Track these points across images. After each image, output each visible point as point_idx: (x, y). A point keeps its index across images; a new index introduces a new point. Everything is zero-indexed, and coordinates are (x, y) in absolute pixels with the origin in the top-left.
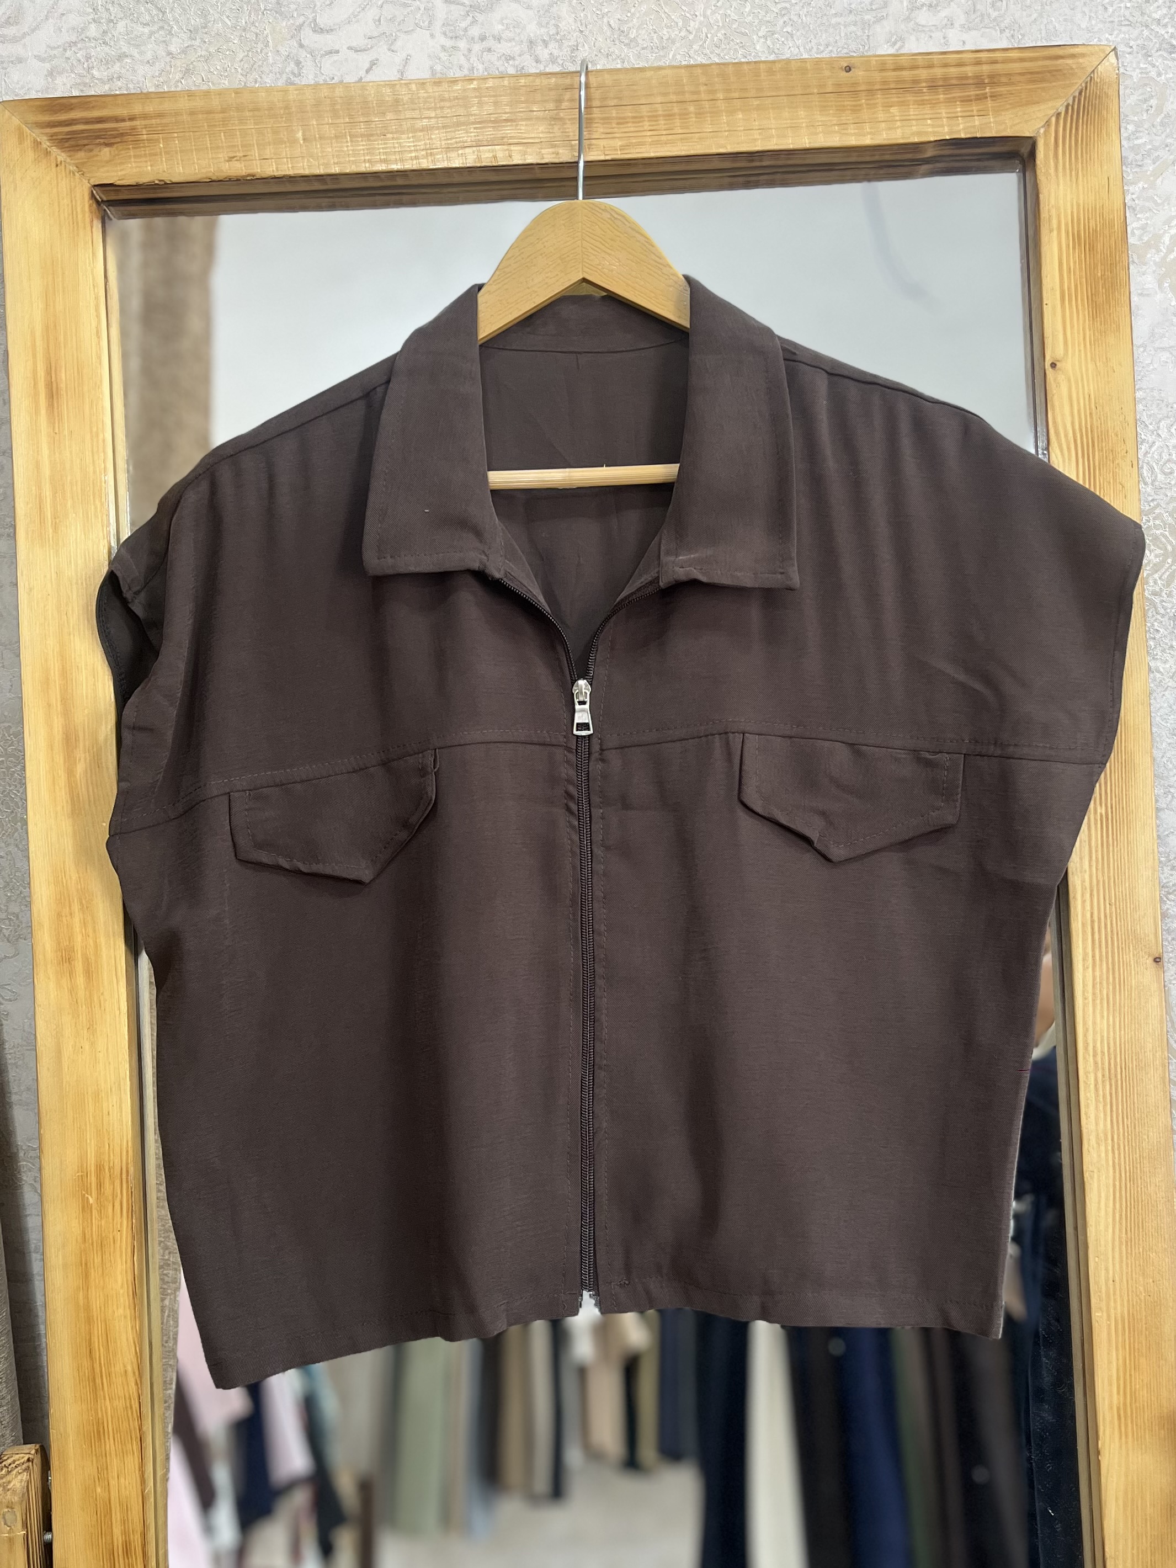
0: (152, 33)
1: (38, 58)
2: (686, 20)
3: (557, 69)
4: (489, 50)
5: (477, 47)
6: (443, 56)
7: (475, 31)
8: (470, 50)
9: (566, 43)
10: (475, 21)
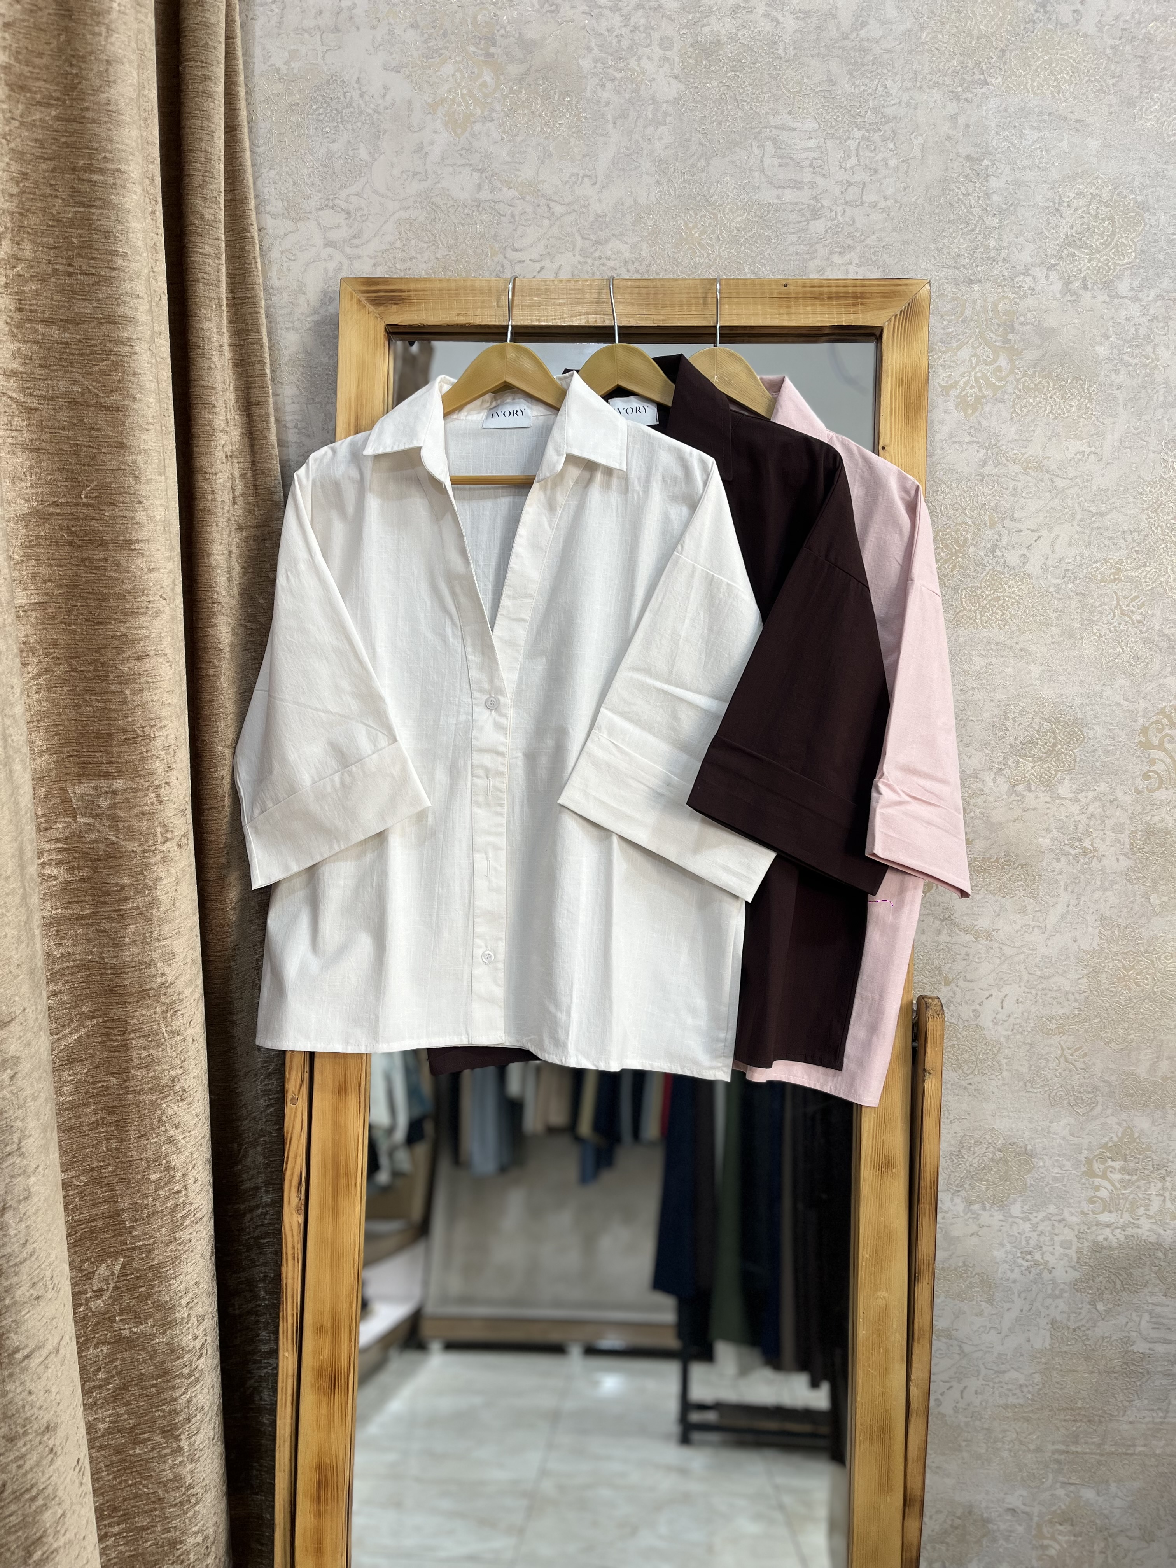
0: (429, 247)
1: (368, 256)
2: (709, 254)
3: (638, 276)
4: (603, 264)
5: (597, 263)
6: (579, 266)
7: (597, 254)
8: (593, 264)
9: (644, 263)
10: (597, 249)
